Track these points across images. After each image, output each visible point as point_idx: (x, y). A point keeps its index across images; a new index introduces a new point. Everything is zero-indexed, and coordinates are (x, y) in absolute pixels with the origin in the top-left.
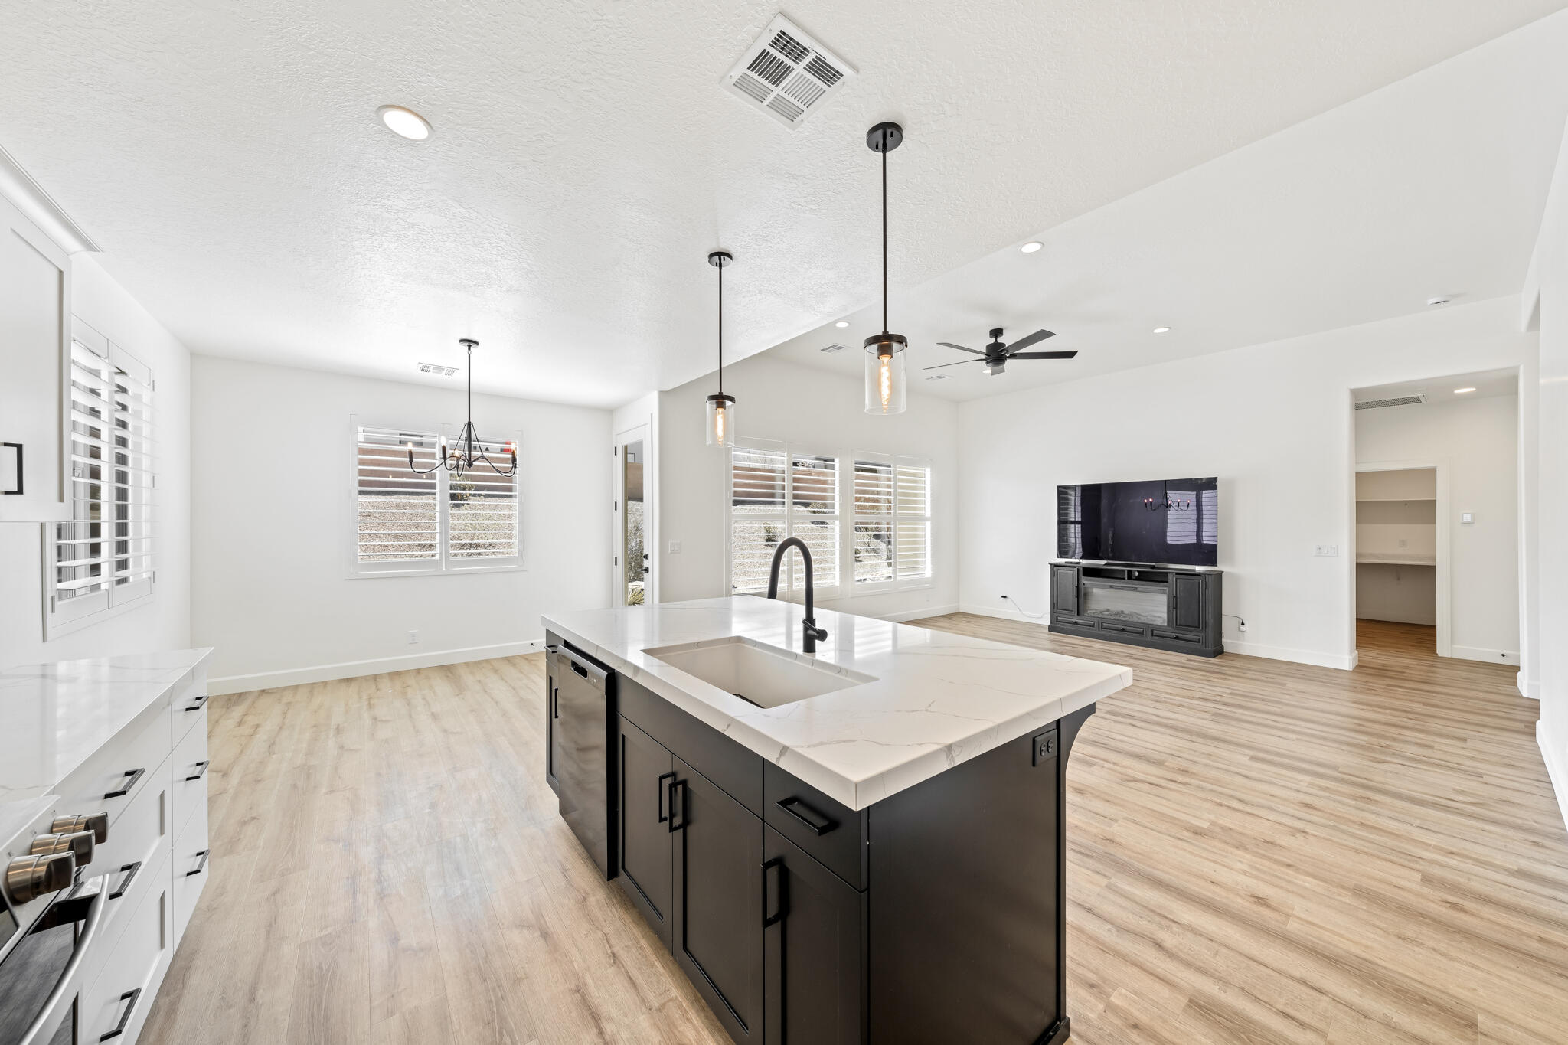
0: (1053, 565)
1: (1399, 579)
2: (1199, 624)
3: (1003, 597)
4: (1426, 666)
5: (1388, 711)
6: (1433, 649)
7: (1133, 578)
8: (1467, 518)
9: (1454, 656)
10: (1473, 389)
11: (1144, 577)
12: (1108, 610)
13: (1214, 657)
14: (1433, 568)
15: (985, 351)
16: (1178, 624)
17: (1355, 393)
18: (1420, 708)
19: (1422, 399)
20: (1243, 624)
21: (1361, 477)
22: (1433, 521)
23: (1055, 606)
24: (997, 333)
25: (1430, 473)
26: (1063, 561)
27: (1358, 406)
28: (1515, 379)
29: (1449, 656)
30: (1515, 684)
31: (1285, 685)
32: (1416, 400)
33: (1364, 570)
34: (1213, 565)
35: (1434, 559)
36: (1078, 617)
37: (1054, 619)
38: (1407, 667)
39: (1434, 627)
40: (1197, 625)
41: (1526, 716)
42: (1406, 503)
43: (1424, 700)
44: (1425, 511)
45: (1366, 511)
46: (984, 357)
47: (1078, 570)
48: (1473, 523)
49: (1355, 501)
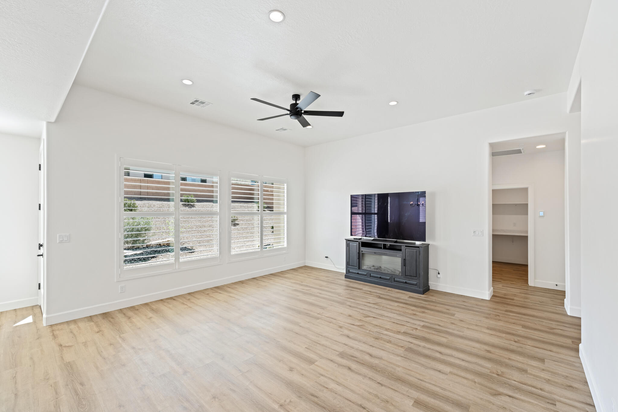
0: (347, 240)
1: (513, 242)
2: (416, 275)
3: (326, 257)
4: (523, 293)
5: (504, 335)
6: (526, 281)
7: (387, 247)
8: (541, 214)
9: (536, 286)
10: (544, 146)
11: (392, 248)
12: (373, 266)
13: (423, 294)
14: (527, 237)
15: (289, 109)
16: (406, 275)
17: (492, 145)
18: (521, 330)
19: (522, 151)
20: (439, 274)
21: (495, 192)
22: (527, 214)
23: (348, 264)
24: (296, 97)
25: (526, 190)
26: (352, 238)
27: (494, 154)
28: (563, 141)
29: (534, 286)
30: (563, 304)
31: (453, 315)
32: (519, 152)
33: (496, 238)
34: (424, 241)
35: (527, 232)
36: (359, 270)
37: (348, 271)
38: (515, 295)
39: (527, 266)
40: (415, 276)
41: (571, 332)
42: (516, 205)
43: (523, 323)
44: (523, 209)
45: (496, 208)
46: (289, 112)
47: (359, 243)
48: (544, 217)
49: (492, 204)
